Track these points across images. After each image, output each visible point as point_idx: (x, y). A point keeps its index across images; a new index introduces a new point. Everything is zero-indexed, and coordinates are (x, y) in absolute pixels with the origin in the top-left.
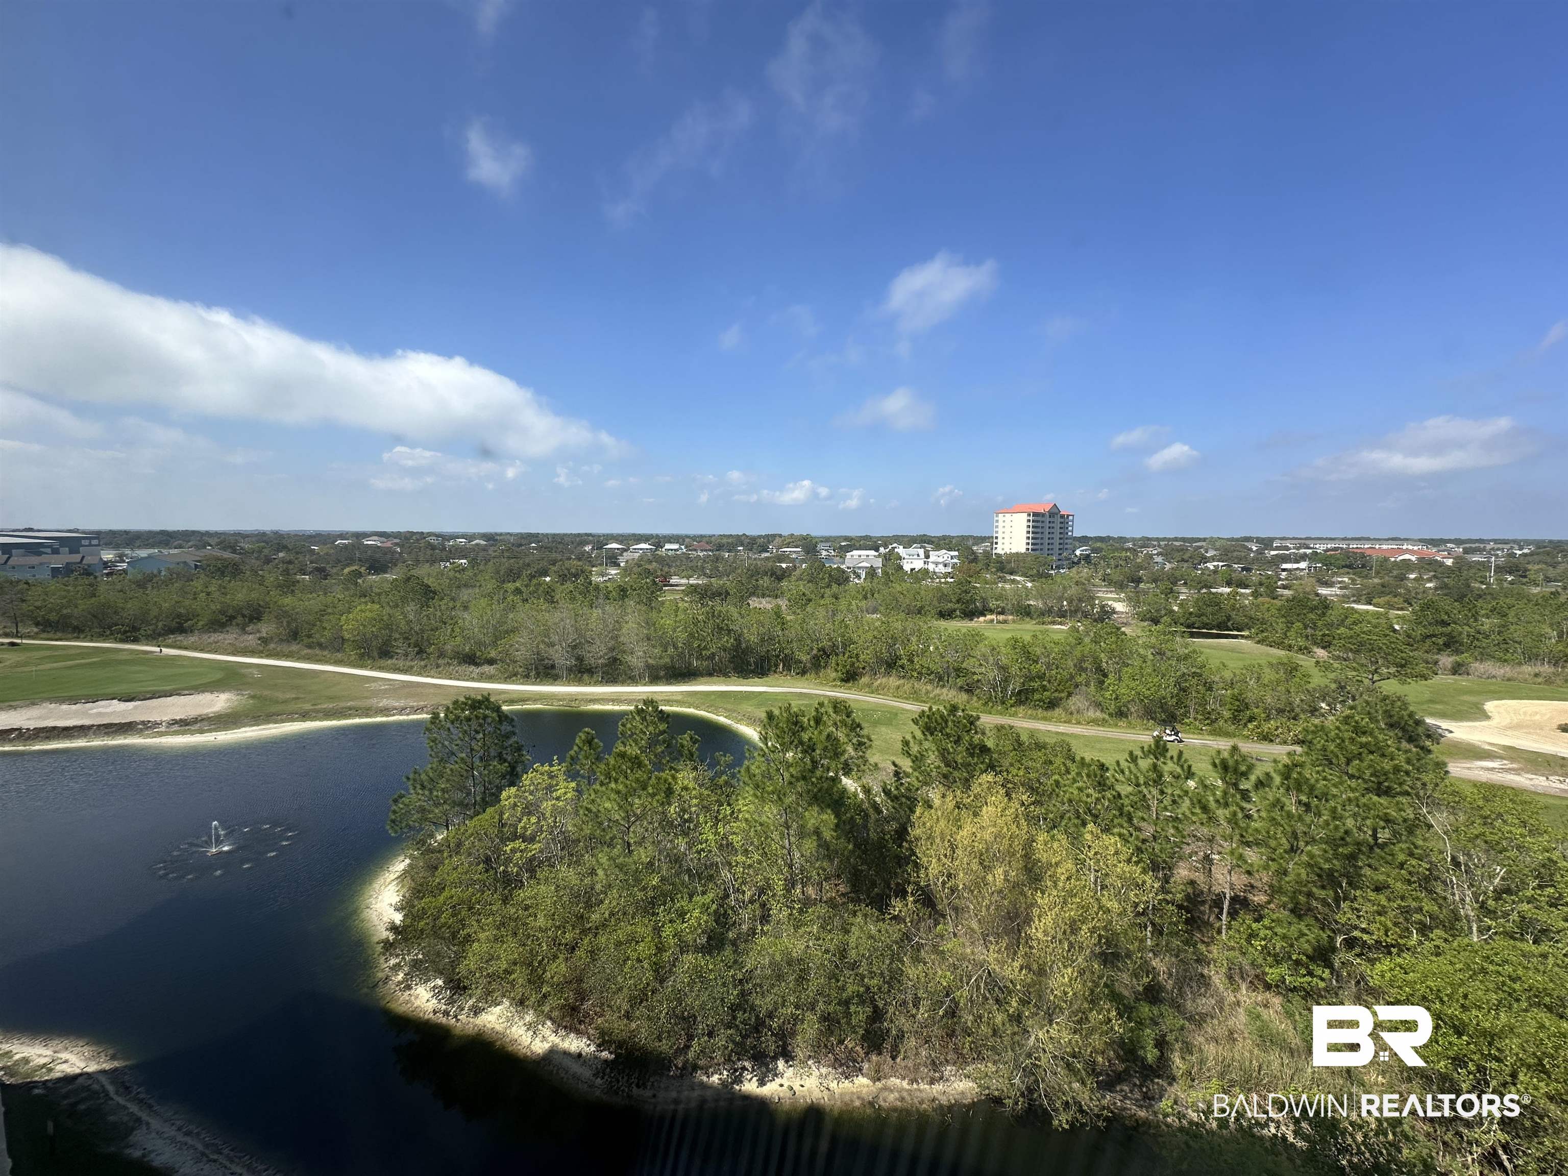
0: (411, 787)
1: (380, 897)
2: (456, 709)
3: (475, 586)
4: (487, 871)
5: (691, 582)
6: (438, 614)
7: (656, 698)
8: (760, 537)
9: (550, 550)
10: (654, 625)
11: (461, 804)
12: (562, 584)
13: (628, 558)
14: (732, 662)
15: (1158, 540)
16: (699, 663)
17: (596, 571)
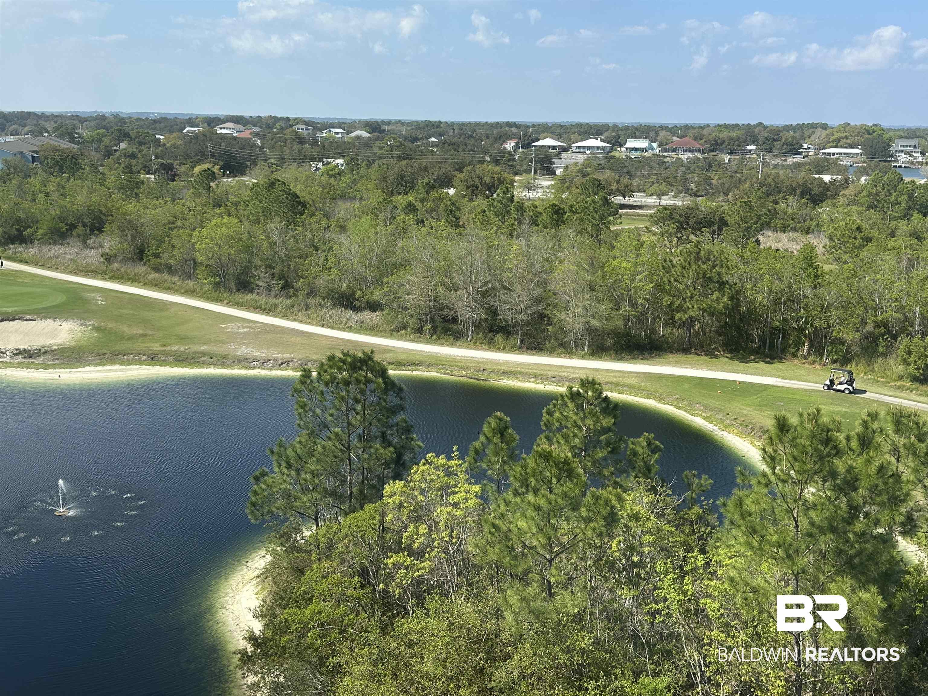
0: (275, 464)
1: (237, 597)
2: (331, 367)
3: (354, 198)
4: (363, 587)
5: (664, 202)
6: (309, 235)
7: (599, 378)
8: (787, 128)
9: (455, 146)
10: (602, 267)
11: (333, 494)
12: (471, 200)
13: (569, 161)
14: (721, 334)
16: (669, 330)
17: (520, 181)
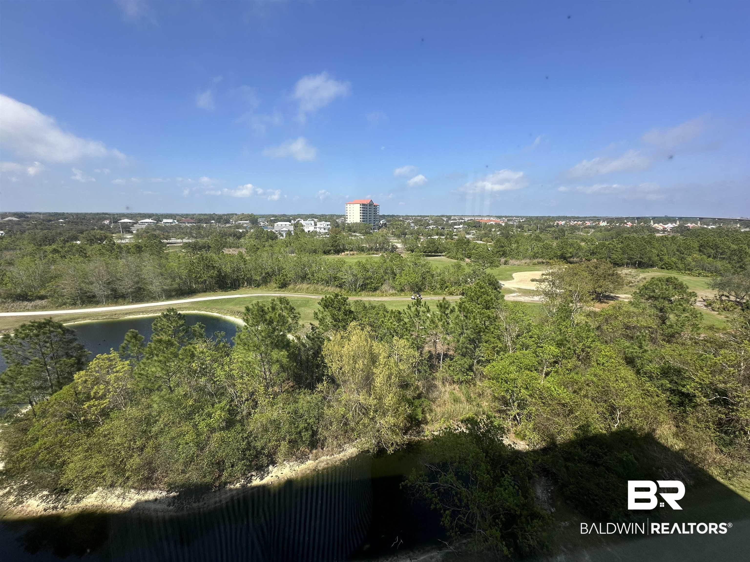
2: (23, 330)
3: (15, 249)
4: (70, 422)
5: (184, 241)
7: (172, 307)
8: (224, 215)
10: (165, 267)
11: (40, 388)
13: (138, 228)
14: (217, 284)
15: (412, 216)
16: (197, 286)
17: (116, 236)
